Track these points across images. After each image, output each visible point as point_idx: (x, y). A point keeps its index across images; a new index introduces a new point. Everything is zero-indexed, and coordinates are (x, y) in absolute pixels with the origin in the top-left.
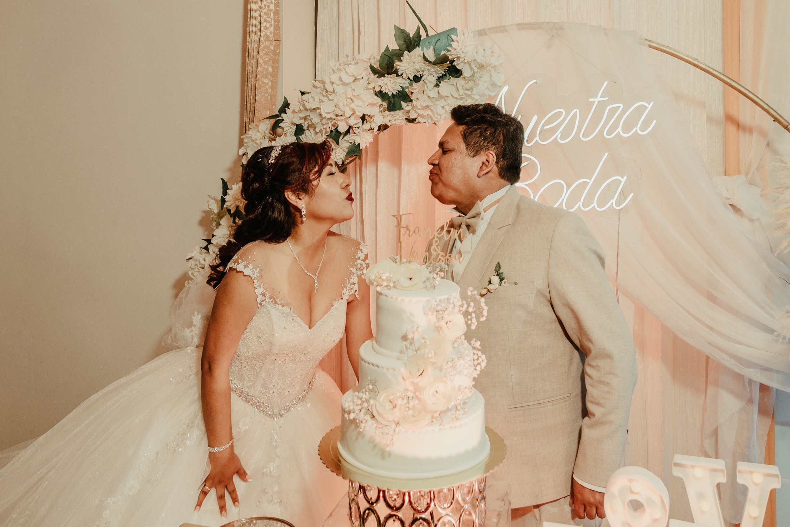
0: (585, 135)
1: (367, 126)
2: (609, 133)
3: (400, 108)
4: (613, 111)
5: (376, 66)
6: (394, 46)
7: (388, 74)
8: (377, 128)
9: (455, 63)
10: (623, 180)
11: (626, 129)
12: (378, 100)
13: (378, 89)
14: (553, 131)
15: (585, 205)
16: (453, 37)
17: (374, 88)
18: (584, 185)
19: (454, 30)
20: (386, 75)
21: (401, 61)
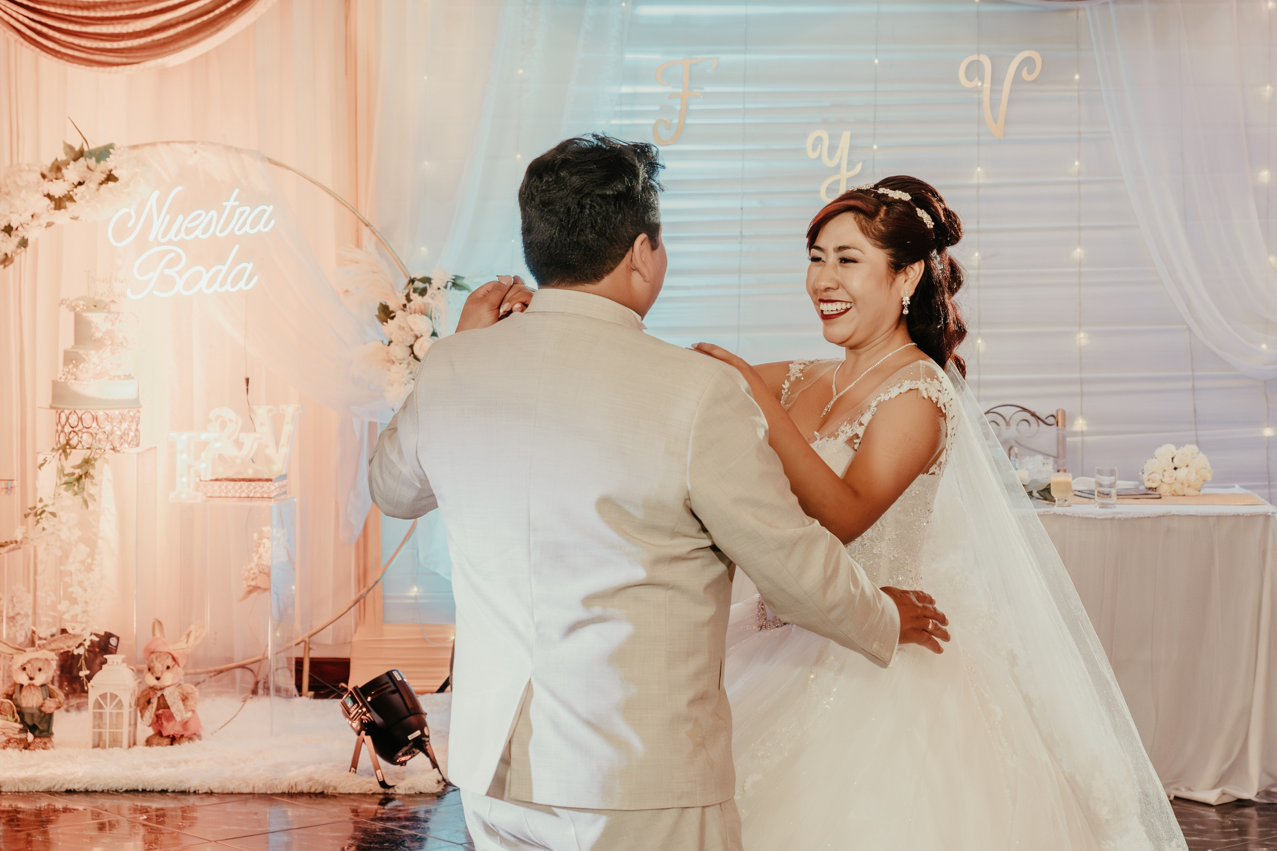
0: (221, 231)
1: (35, 222)
2: (239, 230)
3: (65, 208)
4: (242, 213)
5: (46, 172)
6: (62, 157)
7: (56, 179)
8: (45, 225)
9: (112, 172)
10: (250, 266)
11: (253, 226)
12: (47, 201)
13: (46, 193)
14: (194, 229)
15: (221, 286)
16: (111, 150)
17: (43, 191)
18: (220, 271)
19: (111, 146)
20: (54, 180)
21: (67, 168)
